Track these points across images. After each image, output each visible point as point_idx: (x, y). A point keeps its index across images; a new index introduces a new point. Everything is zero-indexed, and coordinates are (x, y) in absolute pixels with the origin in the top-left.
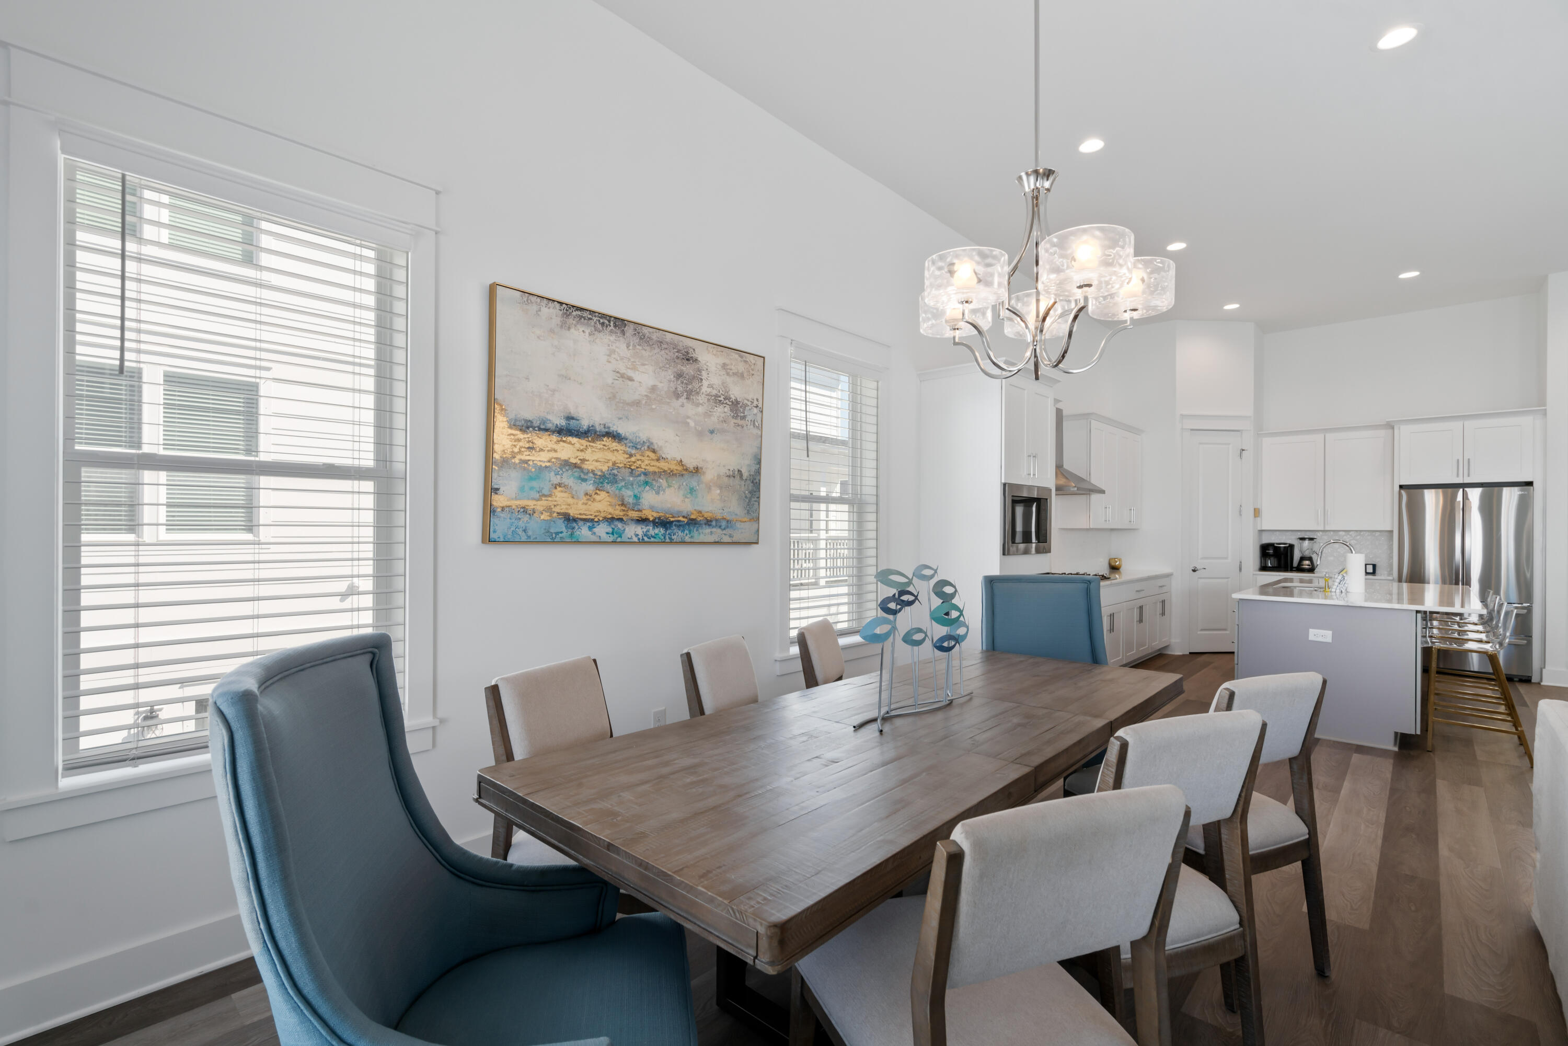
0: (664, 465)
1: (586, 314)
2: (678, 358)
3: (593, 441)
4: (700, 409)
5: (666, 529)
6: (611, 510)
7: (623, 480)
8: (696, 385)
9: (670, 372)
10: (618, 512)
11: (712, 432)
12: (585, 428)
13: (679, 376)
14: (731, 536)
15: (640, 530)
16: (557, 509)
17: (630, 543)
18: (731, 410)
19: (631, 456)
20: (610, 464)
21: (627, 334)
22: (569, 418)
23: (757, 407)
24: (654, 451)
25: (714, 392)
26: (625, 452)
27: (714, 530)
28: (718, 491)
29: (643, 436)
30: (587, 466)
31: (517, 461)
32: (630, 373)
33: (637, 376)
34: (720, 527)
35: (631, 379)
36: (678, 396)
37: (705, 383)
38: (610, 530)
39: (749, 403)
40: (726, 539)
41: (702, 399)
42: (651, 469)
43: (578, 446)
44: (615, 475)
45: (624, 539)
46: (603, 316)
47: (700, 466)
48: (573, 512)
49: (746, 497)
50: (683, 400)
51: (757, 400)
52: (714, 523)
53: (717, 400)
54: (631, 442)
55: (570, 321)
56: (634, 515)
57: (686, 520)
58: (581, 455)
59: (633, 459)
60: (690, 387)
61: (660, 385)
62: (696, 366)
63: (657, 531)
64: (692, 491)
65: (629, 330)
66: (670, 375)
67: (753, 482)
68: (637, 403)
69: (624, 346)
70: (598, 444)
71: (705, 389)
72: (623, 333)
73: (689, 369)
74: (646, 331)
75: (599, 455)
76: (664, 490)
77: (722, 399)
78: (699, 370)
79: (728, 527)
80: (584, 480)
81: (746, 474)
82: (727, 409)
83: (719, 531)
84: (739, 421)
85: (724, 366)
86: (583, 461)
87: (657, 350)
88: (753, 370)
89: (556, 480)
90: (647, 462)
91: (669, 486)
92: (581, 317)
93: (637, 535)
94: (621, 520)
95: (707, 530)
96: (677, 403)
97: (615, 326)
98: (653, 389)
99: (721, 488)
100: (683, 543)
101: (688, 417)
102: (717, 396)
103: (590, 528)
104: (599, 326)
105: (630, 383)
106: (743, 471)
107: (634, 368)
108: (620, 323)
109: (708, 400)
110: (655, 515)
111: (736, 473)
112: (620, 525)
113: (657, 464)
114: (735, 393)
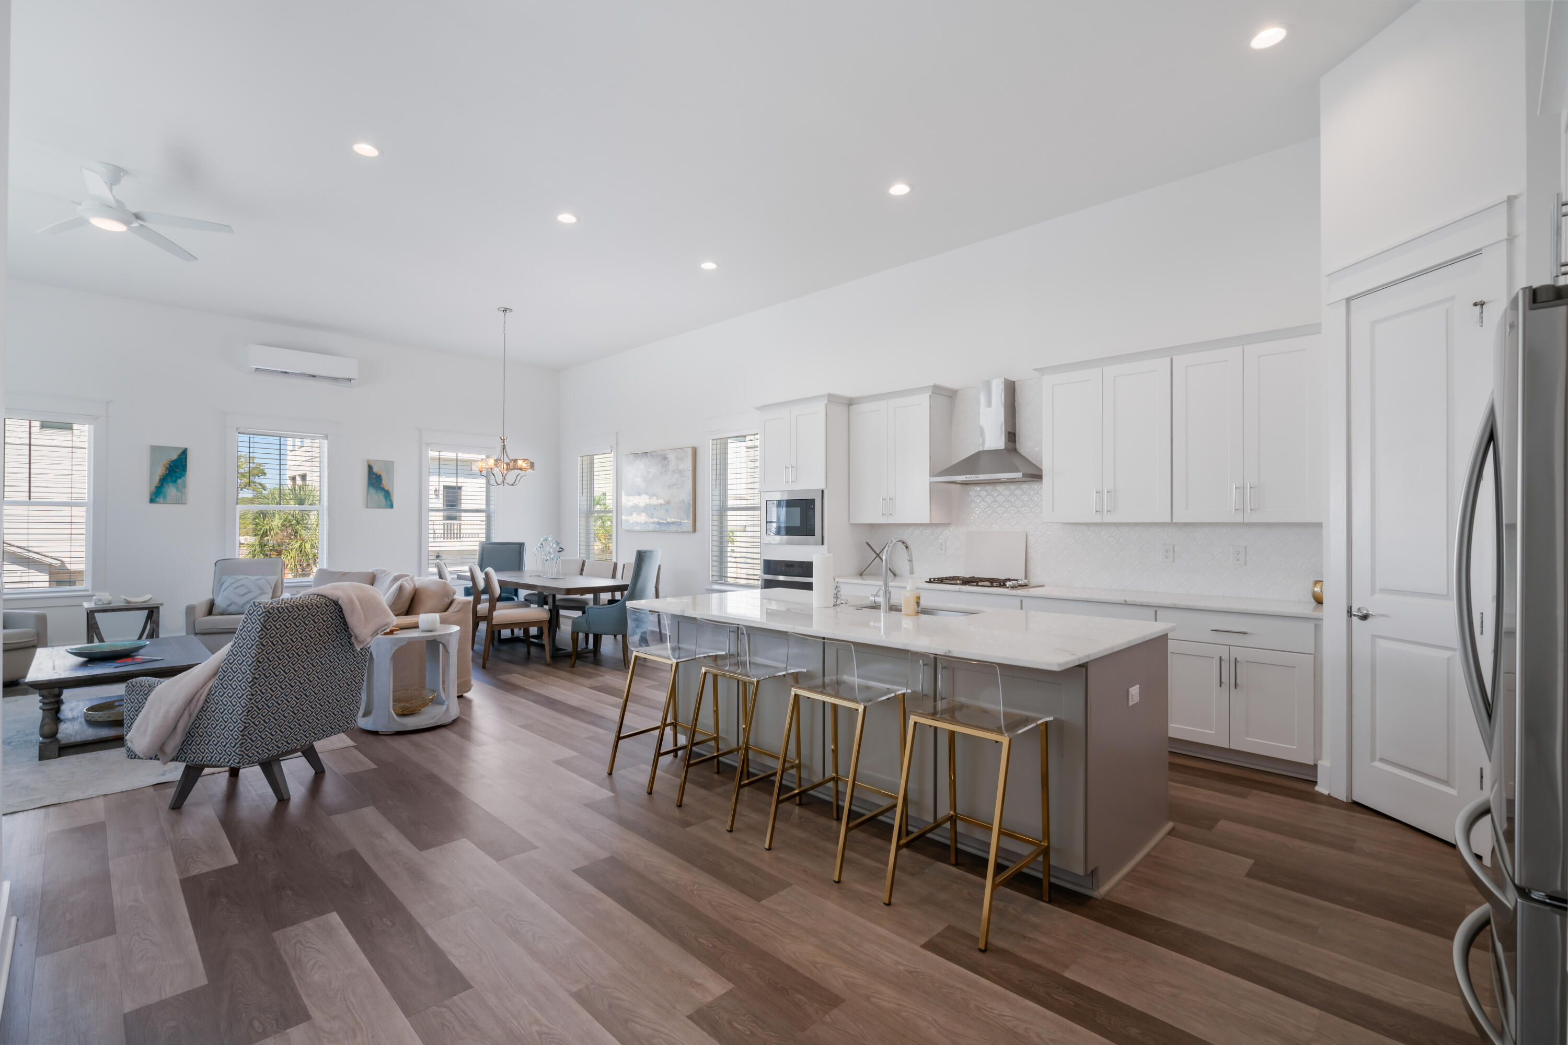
1: (639, 455)
2: (662, 459)
3: (641, 496)
4: (669, 477)
5: (660, 526)
7: (648, 508)
8: (668, 467)
10: (647, 520)
11: (673, 485)
12: (639, 492)
13: (662, 466)
16: (634, 519)
18: (679, 474)
20: (645, 503)
24: (656, 497)
25: (674, 469)
26: (649, 498)
28: (676, 510)
29: (653, 492)
31: (626, 505)
35: (650, 472)
36: (662, 473)
37: (670, 466)
38: (646, 526)
39: (686, 470)
40: (680, 530)
41: (669, 472)
42: (655, 504)
46: (642, 453)
47: (670, 500)
48: (637, 520)
49: (686, 511)
50: (664, 475)
52: (675, 523)
53: (674, 471)
54: (650, 494)
55: (636, 458)
56: (651, 520)
58: (639, 501)
59: (651, 500)
60: (666, 469)
61: (657, 472)
62: (667, 460)
63: (657, 526)
64: (667, 510)
65: (649, 455)
67: (689, 504)
68: (651, 480)
69: (648, 461)
72: (647, 457)
73: (665, 462)
74: (653, 453)
75: (643, 501)
77: (676, 471)
78: (669, 461)
79: (680, 524)
80: (639, 509)
81: (686, 501)
83: (677, 526)
84: (683, 479)
85: (677, 457)
87: (656, 459)
88: (687, 454)
89: (634, 510)
90: (654, 501)
91: (661, 509)
93: (652, 528)
95: (673, 526)
96: (662, 477)
100: (665, 531)
101: (666, 482)
103: (641, 525)
104: (642, 457)
107: (651, 468)
108: (646, 453)
109: (672, 472)
110: (657, 520)
111: (684, 503)
112: (648, 524)
113: (657, 501)
114: (681, 467)
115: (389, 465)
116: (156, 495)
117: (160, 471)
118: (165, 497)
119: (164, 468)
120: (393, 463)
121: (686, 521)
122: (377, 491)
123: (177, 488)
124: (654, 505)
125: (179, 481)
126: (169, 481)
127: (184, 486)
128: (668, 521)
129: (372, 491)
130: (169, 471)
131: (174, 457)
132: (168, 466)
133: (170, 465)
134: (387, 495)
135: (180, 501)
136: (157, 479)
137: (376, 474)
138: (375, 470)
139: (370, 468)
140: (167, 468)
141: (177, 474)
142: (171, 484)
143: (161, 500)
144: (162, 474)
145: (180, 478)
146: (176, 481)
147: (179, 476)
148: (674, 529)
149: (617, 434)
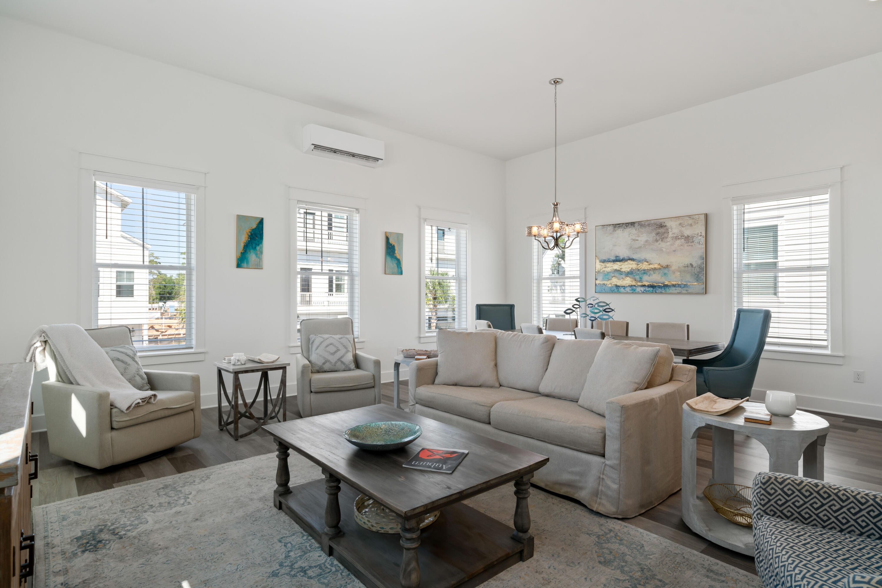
0: (652, 266)
1: (621, 225)
2: (657, 228)
3: (624, 262)
4: (668, 243)
5: (654, 288)
6: (631, 283)
7: (635, 273)
8: (666, 235)
9: (653, 233)
10: (634, 283)
11: (674, 251)
12: (622, 259)
13: (658, 234)
14: (686, 290)
15: (642, 289)
16: (613, 283)
17: (638, 293)
18: (685, 240)
19: (638, 265)
20: (630, 269)
21: (636, 226)
22: (617, 257)
23: (701, 235)
24: (647, 262)
25: (675, 235)
26: (636, 264)
27: (677, 288)
28: (679, 273)
29: (643, 258)
30: (623, 270)
31: (602, 271)
32: (637, 238)
33: (639, 239)
34: (681, 287)
35: (637, 240)
36: (657, 241)
37: (670, 233)
38: (631, 289)
39: (696, 235)
40: (684, 292)
41: (669, 239)
42: (646, 268)
43: (619, 264)
44: (632, 272)
45: (636, 292)
47: (668, 264)
48: (618, 284)
49: (696, 274)
50: (660, 242)
51: (701, 233)
52: (677, 286)
53: (677, 238)
54: (638, 260)
55: (616, 228)
56: (640, 284)
57: (662, 285)
58: (621, 267)
59: (639, 266)
60: (663, 236)
61: (649, 239)
62: (665, 228)
63: (649, 289)
64: (665, 274)
65: (636, 225)
66: (654, 234)
67: (699, 268)
68: (640, 247)
69: (635, 230)
70: (626, 263)
71: (670, 235)
72: (634, 226)
73: (662, 230)
74: (643, 223)
75: (627, 266)
76: (652, 275)
77: (680, 237)
78: (667, 229)
79: (685, 287)
80: (622, 274)
81: (695, 265)
82: (683, 240)
83: (680, 288)
84: (690, 244)
85: (679, 225)
86: (621, 269)
87: (648, 227)
88: (697, 221)
89: (613, 275)
90: (644, 266)
91: (654, 273)
92: (619, 226)
93: (641, 291)
94: (635, 286)
95: (674, 288)
96: (657, 244)
97: (631, 225)
98: (647, 241)
99: (680, 272)
100: (661, 293)
101: (663, 248)
102: (677, 236)
103: (624, 289)
104: (625, 227)
105: (637, 241)
106: (693, 264)
107: (639, 236)
108: (633, 224)
109: (672, 239)
110: (648, 283)
111: (689, 265)
112: (634, 287)
113: (648, 266)
114: (688, 232)
115: (400, 236)
116: (241, 262)
117: (244, 238)
118: (247, 263)
119: (247, 236)
120: (402, 235)
121: (696, 283)
122: (392, 260)
123: (256, 255)
124: (644, 270)
125: (258, 248)
126: (251, 247)
127: (262, 253)
128: (666, 284)
129: (389, 259)
130: (251, 239)
131: (254, 226)
132: (250, 234)
133: (251, 233)
134: (399, 262)
135: (259, 266)
136: (242, 245)
137: (391, 244)
138: (391, 241)
139: (387, 239)
140: (249, 236)
141: (256, 242)
142: (252, 251)
143: (245, 265)
144: (245, 242)
145: (259, 245)
146: (255, 248)
147: (258, 243)
148: (676, 292)
149: (585, 209)
